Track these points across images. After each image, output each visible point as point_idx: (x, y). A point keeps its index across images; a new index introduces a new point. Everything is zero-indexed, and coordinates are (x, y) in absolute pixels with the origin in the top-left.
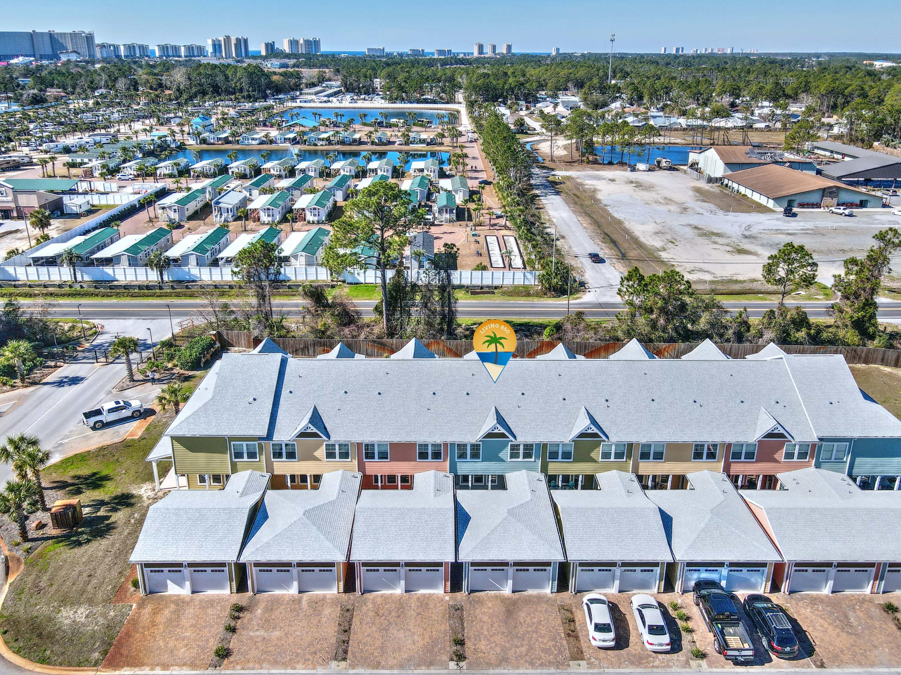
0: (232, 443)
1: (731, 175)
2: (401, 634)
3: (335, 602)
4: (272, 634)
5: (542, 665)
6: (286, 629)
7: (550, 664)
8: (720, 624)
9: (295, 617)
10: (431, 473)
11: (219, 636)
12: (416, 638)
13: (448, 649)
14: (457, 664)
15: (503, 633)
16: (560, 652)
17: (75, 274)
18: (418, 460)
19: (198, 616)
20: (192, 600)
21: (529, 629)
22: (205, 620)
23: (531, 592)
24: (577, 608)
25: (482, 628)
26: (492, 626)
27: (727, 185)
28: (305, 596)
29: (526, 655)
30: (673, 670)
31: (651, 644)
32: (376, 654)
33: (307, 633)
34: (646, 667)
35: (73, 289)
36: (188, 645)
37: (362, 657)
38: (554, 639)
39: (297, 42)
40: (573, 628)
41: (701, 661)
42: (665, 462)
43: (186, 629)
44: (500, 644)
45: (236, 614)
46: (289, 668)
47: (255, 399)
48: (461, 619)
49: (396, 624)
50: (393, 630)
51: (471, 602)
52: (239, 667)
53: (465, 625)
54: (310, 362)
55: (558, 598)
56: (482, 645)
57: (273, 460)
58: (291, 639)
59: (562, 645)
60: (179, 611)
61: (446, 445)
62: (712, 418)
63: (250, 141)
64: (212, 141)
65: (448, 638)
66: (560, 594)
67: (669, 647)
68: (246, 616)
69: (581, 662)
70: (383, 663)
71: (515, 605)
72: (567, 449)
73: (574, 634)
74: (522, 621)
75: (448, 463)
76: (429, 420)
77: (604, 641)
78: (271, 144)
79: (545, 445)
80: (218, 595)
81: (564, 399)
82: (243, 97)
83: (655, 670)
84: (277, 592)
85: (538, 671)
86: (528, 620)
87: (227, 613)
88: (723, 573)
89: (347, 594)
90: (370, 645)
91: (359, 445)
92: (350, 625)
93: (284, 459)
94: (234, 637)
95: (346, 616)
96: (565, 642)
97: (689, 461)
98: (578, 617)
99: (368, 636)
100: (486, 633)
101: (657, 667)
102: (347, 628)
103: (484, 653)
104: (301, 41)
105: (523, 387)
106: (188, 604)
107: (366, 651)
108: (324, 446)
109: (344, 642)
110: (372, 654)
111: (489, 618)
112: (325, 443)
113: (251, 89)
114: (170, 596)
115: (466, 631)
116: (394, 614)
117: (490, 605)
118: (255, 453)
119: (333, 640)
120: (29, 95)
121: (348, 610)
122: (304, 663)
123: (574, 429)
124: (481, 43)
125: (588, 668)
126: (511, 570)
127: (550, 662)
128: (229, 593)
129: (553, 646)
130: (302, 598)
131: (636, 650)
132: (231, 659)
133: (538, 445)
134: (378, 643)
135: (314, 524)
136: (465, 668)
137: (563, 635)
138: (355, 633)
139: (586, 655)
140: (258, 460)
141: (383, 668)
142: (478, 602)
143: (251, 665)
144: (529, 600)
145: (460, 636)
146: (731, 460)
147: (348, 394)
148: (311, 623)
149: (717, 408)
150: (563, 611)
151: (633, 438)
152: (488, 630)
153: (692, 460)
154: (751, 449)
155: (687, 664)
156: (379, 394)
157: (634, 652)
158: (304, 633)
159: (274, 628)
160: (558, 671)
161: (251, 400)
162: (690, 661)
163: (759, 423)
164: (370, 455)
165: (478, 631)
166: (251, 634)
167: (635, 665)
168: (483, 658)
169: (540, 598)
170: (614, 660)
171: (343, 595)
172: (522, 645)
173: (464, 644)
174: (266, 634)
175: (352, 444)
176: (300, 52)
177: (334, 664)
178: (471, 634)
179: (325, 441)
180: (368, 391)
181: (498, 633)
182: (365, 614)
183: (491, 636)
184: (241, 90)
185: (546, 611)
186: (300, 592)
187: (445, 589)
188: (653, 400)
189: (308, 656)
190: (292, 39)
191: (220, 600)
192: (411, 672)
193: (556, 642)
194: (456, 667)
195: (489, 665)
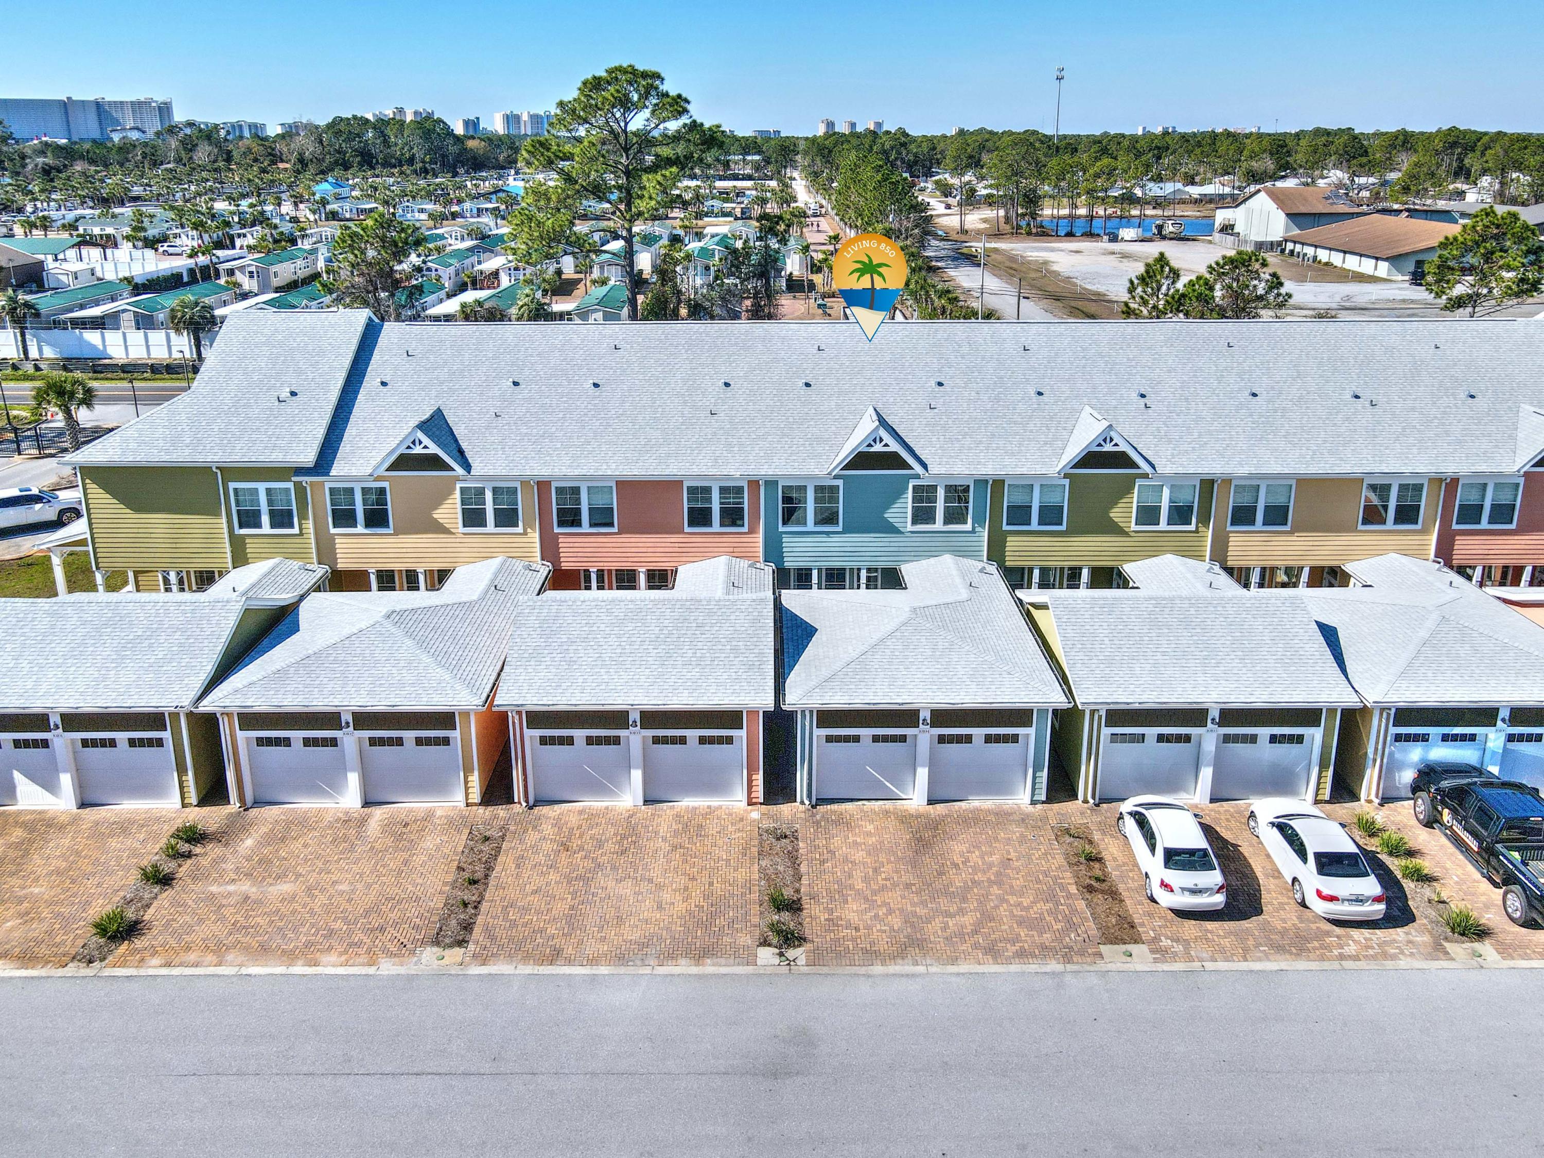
0: (232, 485)
1: (1299, 235)
2: (626, 889)
3: (453, 823)
4: (271, 889)
5: (1022, 955)
6: (312, 879)
7: (1045, 952)
8: (1518, 849)
9: (342, 853)
10: (721, 563)
11: (122, 894)
12: (666, 896)
13: (756, 920)
14: (781, 954)
15: (908, 886)
16: (1071, 926)
17: (24, 341)
18: (687, 529)
19: (78, 853)
20: (75, 820)
21: (979, 877)
22: (97, 860)
23: (976, 803)
24: (1104, 833)
25: (850, 876)
26: (875, 870)
27: (1292, 252)
28: (378, 814)
29: (976, 932)
30: (1403, 963)
31: (1332, 899)
32: (552, 930)
33: (369, 886)
34: (1322, 958)
35: (20, 372)
36: (27, 913)
37: (511, 939)
38: (1051, 897)
39: (517, 118)
40: (1098, 873)
41: (1476, 945)
42: (1291, 532)
43: (37, 880)
44: (901, 910)
45: (184, 847)
46: (300, 962)
47: (293, 394)
48: (793, 858)
49: (614, 868)
50: (606, 882)
51: (818, 823)
52: (155, 961)
53: (803, 868)
54: (435, 328)
55: (1050, 814)
56: (852, 911)
57: (333, 531)
58: (322, 899)
59: (1074, 911)
60: (31, 842)
61: (754, 484)
62: (1404, 429)
63: (417, 214)
64: (348, 216)
65: (755, 896)
66: (1056, 806)
67: (1382, 907)
68: (207, 853)
69: (1131, 947)
70: (569, 951)
71: (936, 828)
72: (1053, 499)
73: (1104, 886)
74: (958, 860)
75: (760, 537)
76: (715, 434)
77: (1195, 891)
78: (454, 219)
79: (998, 484)
80: (147, 811)
81: (1040, 394)
82: (415, 172)
83: (1348, 964)
84: (306, 804)
85: (1014, 968)
86: (975, 857)
87: (158, 846)
88: (1490, 745)
89: (490, 808)
90: (538, 912)
91: (543, 486)
92: (489, 869)
93: (360, 529)
94: (165, 895)
95: (481, 851)
96: (1081, 905)
97: (1353, 529)
98: (1110, 849)
99: (535, 892)
100: (860, 885)
101: (1356, 958)
102: (479, 875)
103: (857, 929)
104: (525, 117)
105: (940, 371)
106: (62, 827)
107: (525, 925)
108: (457, 494)
109: (465, 905)
110: (541, 931)
111: (869, 854)
112: (458, 486)
113: (427, 159)
114: (20, 812)
115: (805, 881)
116: (610, 846)
117: (870, 828)
118: (290, 513)
119: (438, 903)
120: (36, 165)
121: (487, 839)
122: (346, 952)
123: (1068, 449)
124: (831, 119)
125: (1156, 960)
126: (924, 736)
127: (1043, 947)
128: (179, 805)
129: (1050, 912)
130: (369, 816)
131: (1284, 921)
132: (138, 943)
133: (981, 483)
134: (560, 908)
135: (409, 634)
136: (802, 961)
137: (1073, 889)
138: (499, 887)
139: (1147, 932)
140: (296, 530)
141: (569, 962)
142: (837, 823)
143: (192, 957)
144: (974, 819)
145: (788, 893)
146: (1455, 527)
147: (522, 386)
148: (384, 866)
149: (1413, 409)
150: (1069, 839)
151: (1214, 467)
152: (866, 879)
153: (1360, 527)
154: (1505, 498)
155: (1438, 950)
156: (596, 385)
157: (1279, 925)
158: (359, 886)
159: (278, 877)
160: (1069, 967)
161: (285, 394)
162: (1446, 944)
163: (1521, 435)
164: (570, 518)
165: (839, 882)
166: (214, 889)
167: (1291, 953)
168: (853, 939)
169: (1003, 817)
170: (1226, 942)
171: (481, 810)
172: (962, 912)
173: (800, 909)
174: (254, 889)
175: (525, 483)
176: (523, 132)
177: (429, 954)
178: (820, 887)
179: (457, 479)
180: (569, 382)
181: (895, 885)
182: (532, 847)
183: (875, 893)
184: (411, 161)
185: (1022, 839)
186: (367, 804)
187: (750, 792)
188: (1254, 395)
189: (358, 936)
190: (508, 112)
191: (149, 821)
192: (647, 970)
193: (1057, 903)
194: (776, 960)
195: (872, 955)
